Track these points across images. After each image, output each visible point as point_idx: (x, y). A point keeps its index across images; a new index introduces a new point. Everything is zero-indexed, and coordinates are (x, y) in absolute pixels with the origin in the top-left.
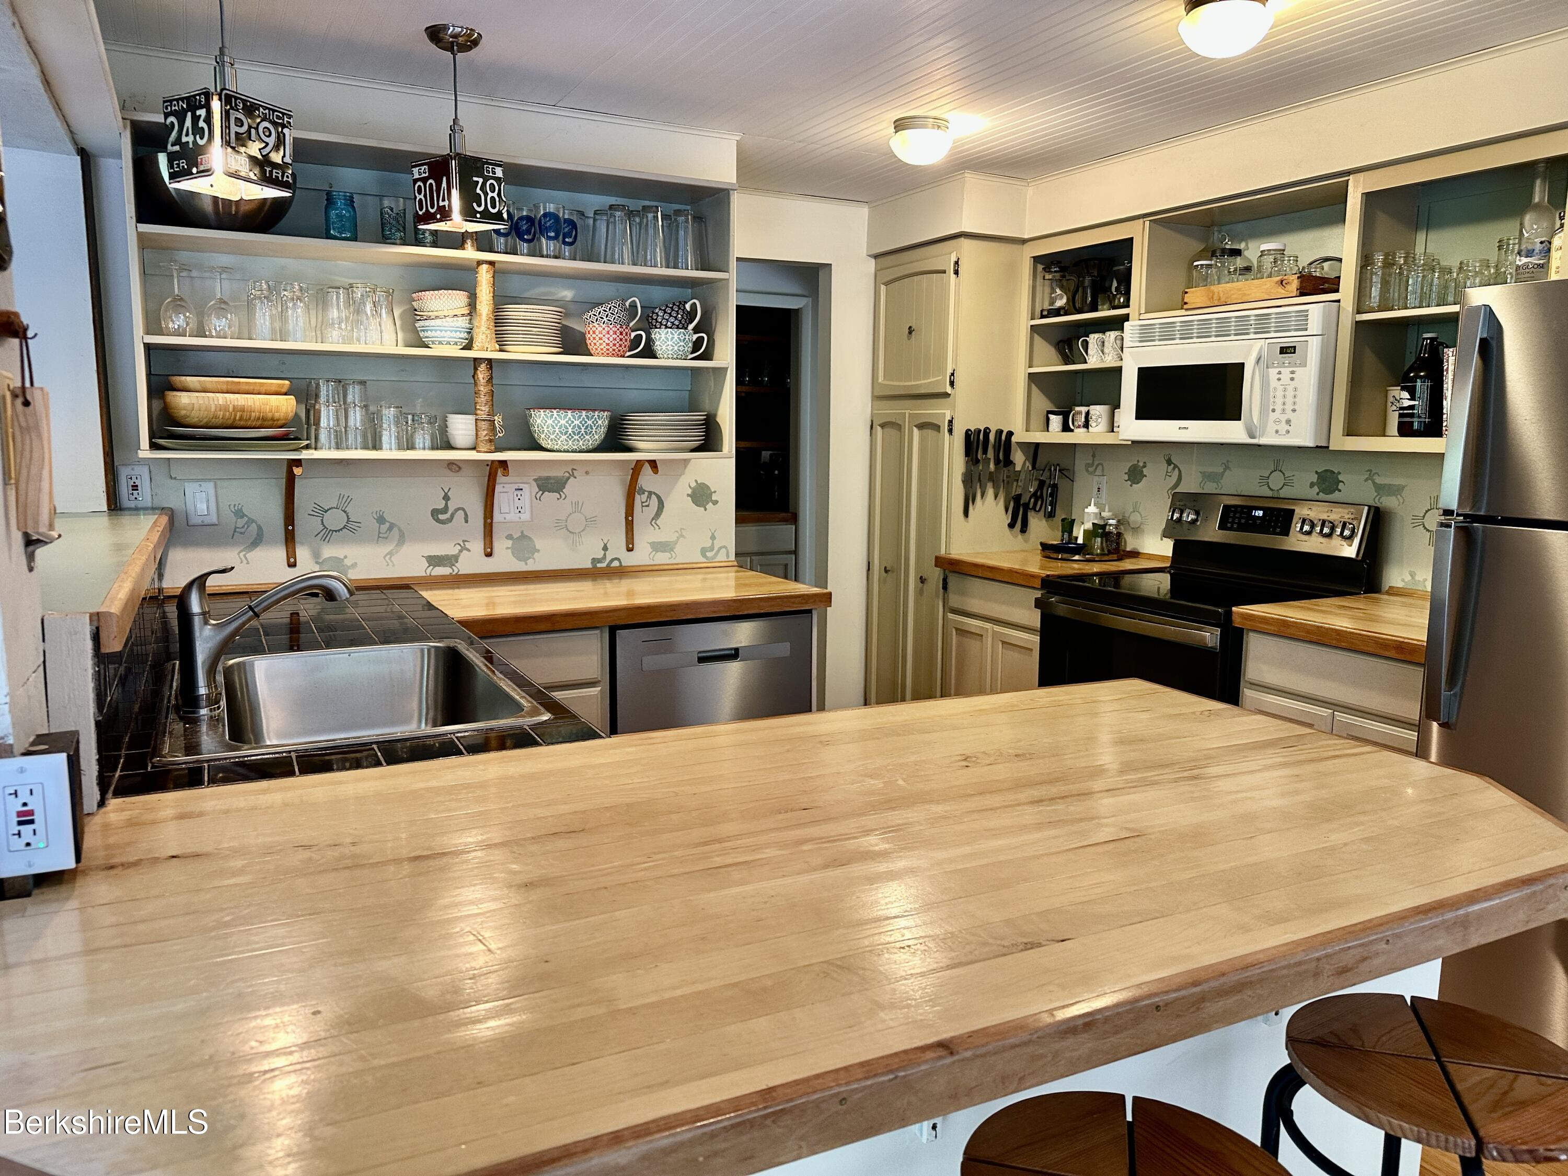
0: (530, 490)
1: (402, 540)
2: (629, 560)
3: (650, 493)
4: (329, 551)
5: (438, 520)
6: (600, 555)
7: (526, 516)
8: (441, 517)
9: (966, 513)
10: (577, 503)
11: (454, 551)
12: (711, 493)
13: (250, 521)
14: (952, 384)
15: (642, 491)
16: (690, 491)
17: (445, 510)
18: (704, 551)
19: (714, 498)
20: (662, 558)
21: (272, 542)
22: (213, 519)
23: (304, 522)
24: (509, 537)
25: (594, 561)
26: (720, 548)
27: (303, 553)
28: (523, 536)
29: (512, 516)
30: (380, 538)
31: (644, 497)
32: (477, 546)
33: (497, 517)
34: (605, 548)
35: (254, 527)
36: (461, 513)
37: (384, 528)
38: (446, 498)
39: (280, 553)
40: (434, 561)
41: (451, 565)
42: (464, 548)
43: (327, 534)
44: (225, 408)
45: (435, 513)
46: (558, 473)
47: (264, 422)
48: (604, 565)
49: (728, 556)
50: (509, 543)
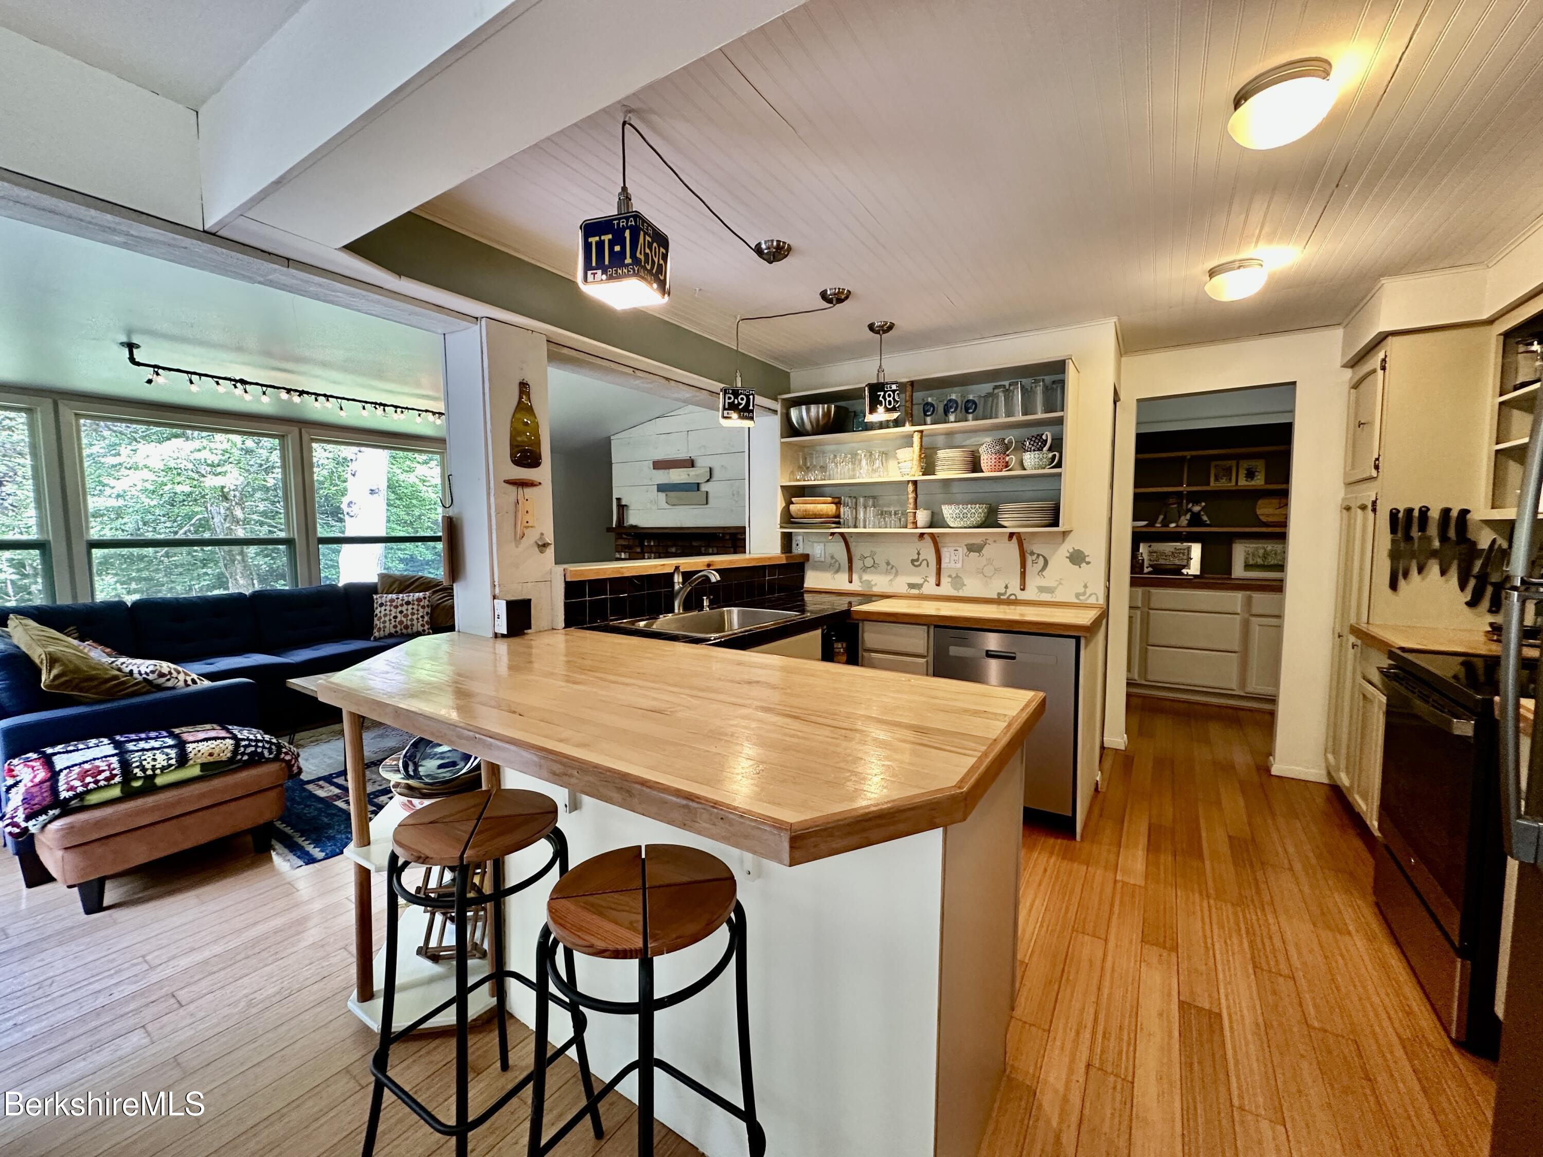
0: (962, 550)
1: (897, 574)
2: (1022, 596)
3: (1038, 555)
4: (866, 577)
5: (913, 565)
6: (1003, 591)
7: (959, 565)
8: (916, 563)
9: (1394, 586)
10: (989, 559)
11: (920, 581)
12: (1085, 557)
13: (837, 561)
14: (1377, 467)
15: (1032, 553)
16: (1068, 555)
17: (917, 560)
18: (1077, 596)
19: (1087, 559)
20: (1046, 597)
21: (844, 571)
22: (823, 559)
23: (857, 564)
24: (950, 576)
25: (999, 594)
26: (1091, 595)
27: (855, 577)
28: (957, 576)
29: (952, 565)
30: (887, 572)
31: (1034, 557)
32: (932, 580)
33: (943, 566)
34: (1006, 587)
35: (837, 564)
36: (925, 562)
37: (889, 567)
38: (919, 554)
39: (846, 576)
40: (912, 586)
41: (919, 589)
42: (926, 581)
43: (865, 569)
44: (799, 510)
45: (913, 561)
46: (978, 541)
47: (816, 516)
48: (1005, 597)
49: (1097, 600)
50: (950, 580)
